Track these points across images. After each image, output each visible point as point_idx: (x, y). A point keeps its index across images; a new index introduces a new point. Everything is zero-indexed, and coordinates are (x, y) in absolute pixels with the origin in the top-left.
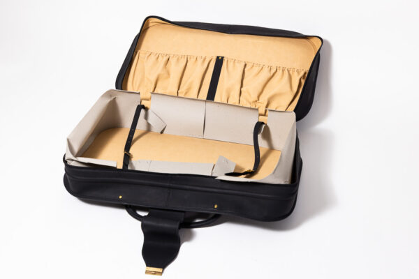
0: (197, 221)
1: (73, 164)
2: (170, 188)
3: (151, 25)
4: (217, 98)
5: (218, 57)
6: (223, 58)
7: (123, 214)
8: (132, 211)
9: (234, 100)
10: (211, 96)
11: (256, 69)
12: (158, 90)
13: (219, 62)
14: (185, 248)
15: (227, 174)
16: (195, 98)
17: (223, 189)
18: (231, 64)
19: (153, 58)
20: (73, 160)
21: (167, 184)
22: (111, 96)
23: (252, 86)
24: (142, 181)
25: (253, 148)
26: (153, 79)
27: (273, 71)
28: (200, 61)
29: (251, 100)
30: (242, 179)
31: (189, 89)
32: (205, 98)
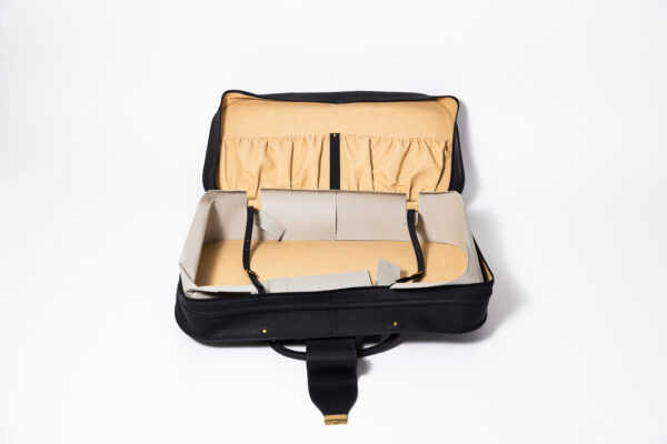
0: (367, 346)
1: (195, 296)
2: (328, 309)
3: (229, 102)
4: (343, 186)
5: (332, 135)
6: (338, 135)
7: (269, 352)
8: (280, 345)
9: (366, 185)
10: (335, 183)
11: (384, 145)
12: (264, 185)
13: (335, 141)
14: (363, 383)
15: (399, 281)
16: (316, 189)
17: (400, 300)
18: (351, 142)
19: (246, 145)
20: (194, 291)
21: (325, 305)
22: (209, 200)
23: (386, 166)
24: (292, 306)
25: (411, 244)
26: (255, 171)
27: (407, 145)
28: (310, 142)
29: (389, 185)
30: (410, 285)
31: (305, 179)
32: (327, 187)
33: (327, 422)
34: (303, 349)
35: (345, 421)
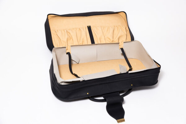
0: (121, 94)
1: (63, 84)
4: (96, 42)
5: (88, 26)
6: (90, 26)
8: (92, 98)
10: (93, 42)
13: (89, 28)
14: (124, 106)
19: (60, 32)
23: (108, 35)
26: (66, 40)
27: (113, 28)
31: (83, 42)
32: (91, 43)
33: (118, 122)
34: (102, 98)
35: (124, 121)
